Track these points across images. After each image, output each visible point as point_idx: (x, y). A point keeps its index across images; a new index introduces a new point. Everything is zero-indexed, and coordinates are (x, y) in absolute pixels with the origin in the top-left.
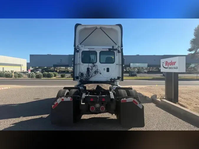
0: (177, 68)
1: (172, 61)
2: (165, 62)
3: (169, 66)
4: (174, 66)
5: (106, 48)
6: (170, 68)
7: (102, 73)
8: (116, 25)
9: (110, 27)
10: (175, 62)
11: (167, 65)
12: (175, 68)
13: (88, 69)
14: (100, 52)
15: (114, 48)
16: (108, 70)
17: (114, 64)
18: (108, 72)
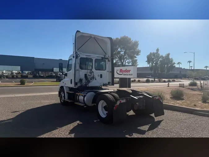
0: (132, 75)
1: (126, 69)
2: (119, 70)
3: (124, 73)
4: (128, 73)
5: (100, 56)
6: (124, 75)
7: (97, 79)
8: (108, 37)
9: (102, 38)
10: (130, 70)
11: (121, 72)
12: (130, 75)
13: (86, 75)
14: (95, 60)
15: (106, 57)
16: (101, 76)
17: (106, 71)
18: (101, 78)
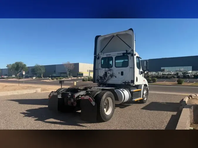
5: (121, 53)
7: (117, 77)
8: (129, 29)
9: (125, 33)
13: (106, 73)
14: (116, 57)
15: (128, 52)
16: (122, 73)
17: (128, 67)
18: (122, 76)
